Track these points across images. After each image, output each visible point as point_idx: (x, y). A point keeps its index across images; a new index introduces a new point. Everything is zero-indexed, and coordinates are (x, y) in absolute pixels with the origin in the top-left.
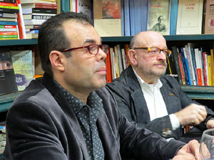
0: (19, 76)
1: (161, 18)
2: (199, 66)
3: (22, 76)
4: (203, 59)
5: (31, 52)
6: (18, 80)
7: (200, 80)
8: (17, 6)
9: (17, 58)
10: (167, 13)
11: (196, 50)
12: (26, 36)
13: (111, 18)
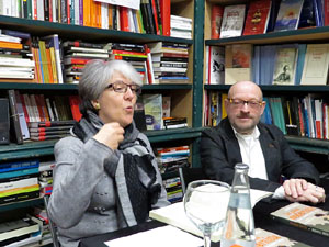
0: (149, 116)
1: (287, 68)
2: (319, 118)
3: (152, 117)
4: (323, 111)
5: (161, 97)
6: (148, 120)
7: (319, 133)
8: (146, 55)
9: (148, 101)
10: (292, 62)
11: (317, 102)
12: (154, 82)
13: (241, 67)
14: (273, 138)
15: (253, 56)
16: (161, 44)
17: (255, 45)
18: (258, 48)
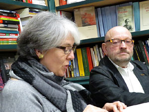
1: (128, 21)
8: (17, 19)
10: (131, 16)
13: (90, 25)
14: (141, 69)
15: (97, 15)
16: (27, 9)
17: (96, 8)
18: (99, 9)
